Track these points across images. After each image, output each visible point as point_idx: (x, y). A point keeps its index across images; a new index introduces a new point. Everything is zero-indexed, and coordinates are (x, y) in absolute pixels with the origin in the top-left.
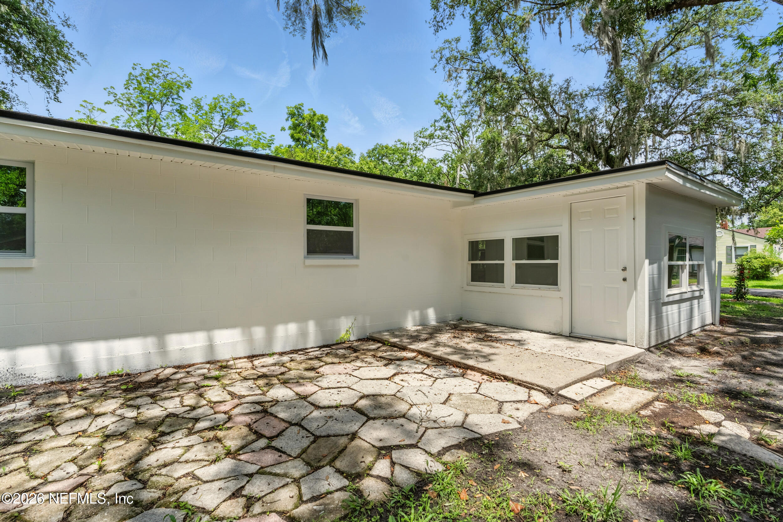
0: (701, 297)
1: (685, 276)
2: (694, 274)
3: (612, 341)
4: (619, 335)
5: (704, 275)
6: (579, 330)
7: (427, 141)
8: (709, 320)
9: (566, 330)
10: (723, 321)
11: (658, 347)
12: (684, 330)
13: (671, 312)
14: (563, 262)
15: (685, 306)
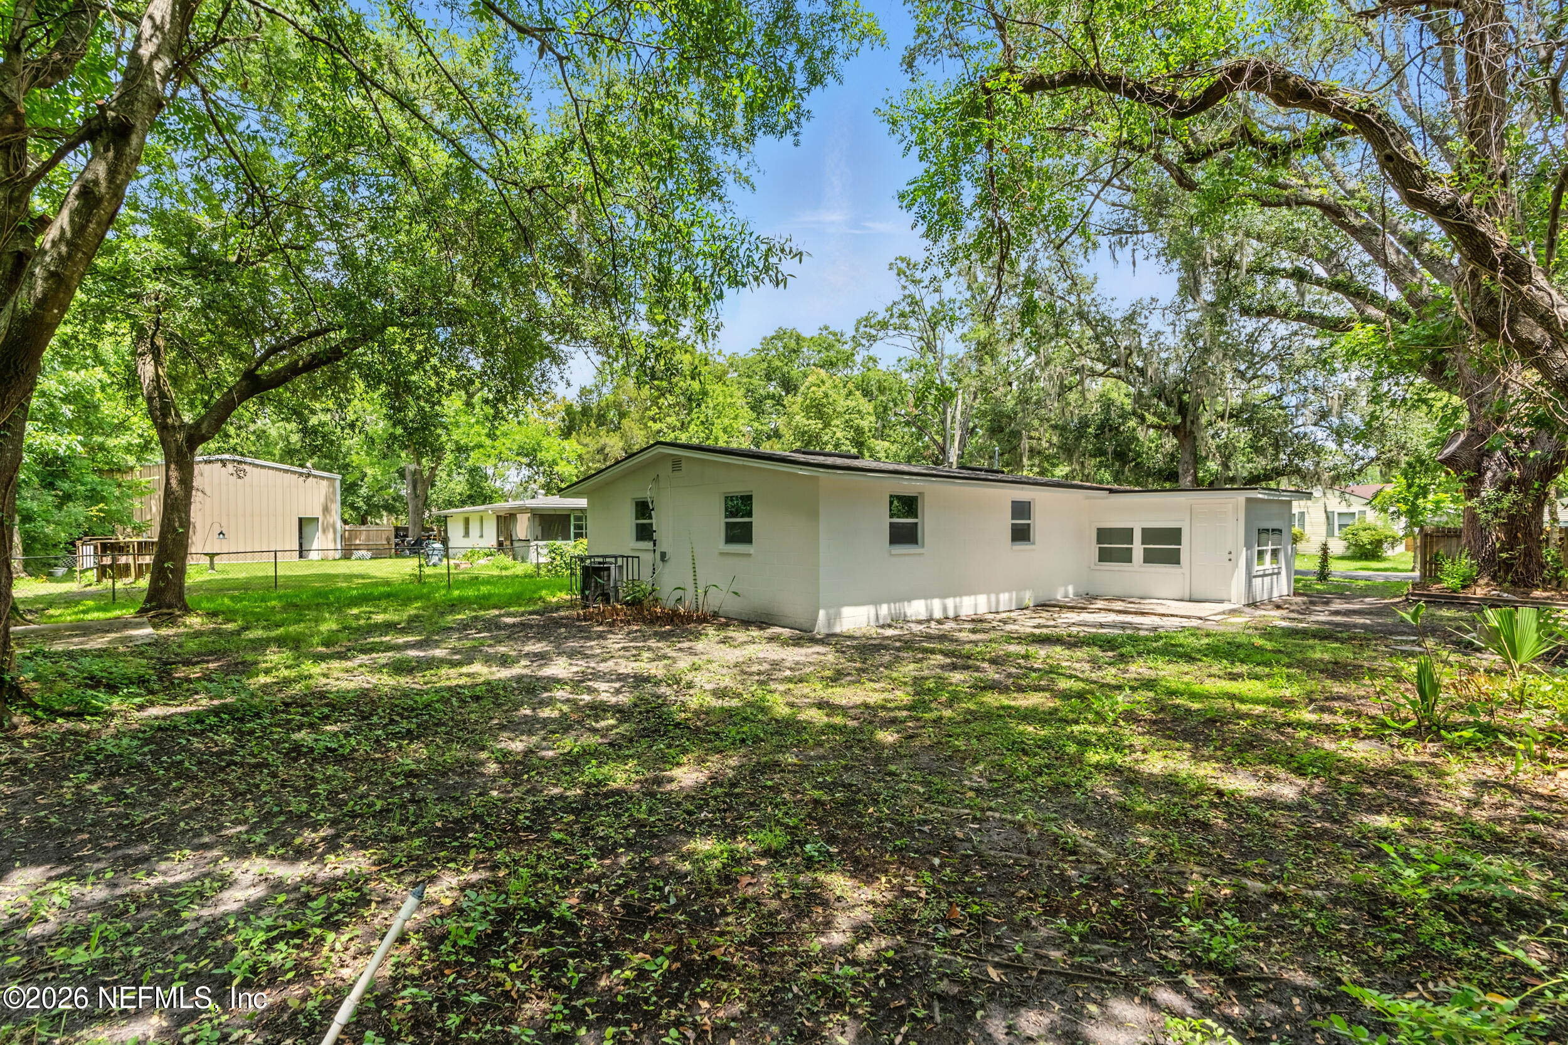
0: (1279, 573)
1: (1268, 557)
2: (1275, 553)
3: (1221, 601)
4: (1225, 597)
5: (1282, 556)
6: (1194, 597)
7: (874, 332)
8: (1285, 592)
9: (1187, 597)
10: (1296, 594)
11: (1248, 605)
12: (1266, 597)
13: (1257, 582)
14: (1184, 548)
15: (1267, 580)
